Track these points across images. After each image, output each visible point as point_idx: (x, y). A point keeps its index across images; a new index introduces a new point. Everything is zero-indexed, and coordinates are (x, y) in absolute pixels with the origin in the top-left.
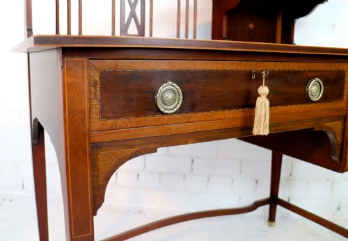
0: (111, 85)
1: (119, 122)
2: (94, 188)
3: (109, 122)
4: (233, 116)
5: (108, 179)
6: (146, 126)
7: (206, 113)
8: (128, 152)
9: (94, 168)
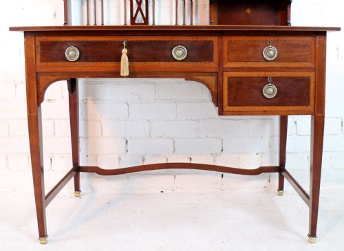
0: (46, 47)
1: (49, 64)
2: (38, 93)
3: (45, 63)
4: (110, 65)
5: (45, 89)
7: (95, 63)
8: (54, 78)
9: (38, 84)
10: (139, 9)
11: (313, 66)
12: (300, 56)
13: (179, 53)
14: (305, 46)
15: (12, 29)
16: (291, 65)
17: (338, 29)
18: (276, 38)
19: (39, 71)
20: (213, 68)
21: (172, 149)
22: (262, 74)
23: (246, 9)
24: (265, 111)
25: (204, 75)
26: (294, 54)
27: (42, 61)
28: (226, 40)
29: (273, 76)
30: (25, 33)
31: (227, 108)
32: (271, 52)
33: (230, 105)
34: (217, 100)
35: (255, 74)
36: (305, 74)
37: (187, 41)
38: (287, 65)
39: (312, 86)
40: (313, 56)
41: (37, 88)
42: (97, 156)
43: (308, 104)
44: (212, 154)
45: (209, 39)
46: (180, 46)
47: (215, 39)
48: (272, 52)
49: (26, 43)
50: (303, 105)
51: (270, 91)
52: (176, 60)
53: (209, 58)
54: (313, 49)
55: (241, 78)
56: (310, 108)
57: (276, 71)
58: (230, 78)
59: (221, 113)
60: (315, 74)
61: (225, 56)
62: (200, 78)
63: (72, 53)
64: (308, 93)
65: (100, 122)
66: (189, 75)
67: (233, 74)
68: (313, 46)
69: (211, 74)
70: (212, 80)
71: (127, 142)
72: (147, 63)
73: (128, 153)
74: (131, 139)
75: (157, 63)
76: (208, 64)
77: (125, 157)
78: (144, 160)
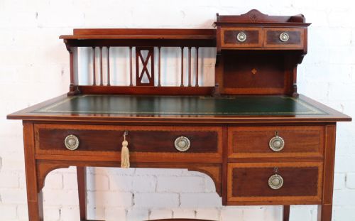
0: (45, 134)
1: (48, 151)
2: (37, 180)
3: (44, 151)
5: (45, 177)
6: (57, 154)
7: (95, 152)
8: (53, 166)
9: (37, 171)
10: (145, 69)
11: (322, 156)
12: (307, 145)
13: (182, 144)
14: (314, 135)
15: (9, 117)
16: (299, 155)
17: (349, 120)
18: (284, 128)
19: (38, 158)
20: (217, 158)
21: (178, 203)
22: (268, 165)
23: (252, 69)
24: (270, 202)
25: (208, 166)
26: (302, 144)
27: (41, 148)
28: (231, 131)
29: (280, 166)
30: (24, 122)
31: (231, 199)
32: (277, 143)
33: (234, 195)
34: (221, 190)
35: (261, 165)
36: (313, 164)
37: (190, 132)
38: (294, 155)
39: (320, 176)
40: (322, 146)
41: (37, 174)
42: (105, 208)
43: (315, 194)
44: (217, 208)
45: (213, 129)
46: (182, 137)
47: (218, 129)
48: (279, 143)
49: (25, 130)
50: (310, 195)
51: (276, 182)
52: (178, 151)
53: (213, 149)
54: (322, 139)
55: (246, 169)
56: (317, 198)
57: (283, 161)
58: (234, 170)
59: (225, 203)
60: (324, 164)
61: (230, 147)
62: (204, 168)
63: (72, 142)
64: (316, 183)
65: (107, 176)
66: (192, 166)
67: (238, 165)
68: (322, 136)
69: (215, 165)
70: (216, 170)
71: (133, 195)
72: (149, 153)
73: (135, 206)
74: (138, 192)
75: (159, 154)
76: (211, 155)
77: (132, 209)
78: (150, 213)
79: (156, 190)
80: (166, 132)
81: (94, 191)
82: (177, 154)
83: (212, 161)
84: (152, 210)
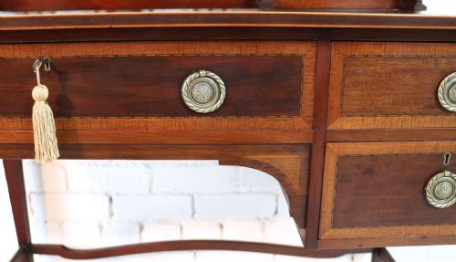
13: (203, 92)
20: (299, 131)
22: (429, 146)
25: (273, 152)
28: (338, 53)
31: (328, 232)
33: (335, 225)
35: (411, 147)
37: (224, 56)
44: (259, 219)
45: (289, 49)
46: (203, 73)
47: (304, 50)
52: (193, 113)
53: (289, 105)
55: (374, 157)
58: (342, 159)
61: (335, 99)
62: (260, 157)
65: (62, 167)
66: (230, 153)
67: (351, 149)
69: (291, 148)
70: (292, 162)
71: (111, 200)
72: (114, 120)
73: (114, 217)
74: (118, 195)
75: (139, 121)
76: (283, 122)
77: (110, 224)
78: (141, 228)
79: (150, 191)
80: (158, 58)
81: (42, 193)
82: (188, 120)
83: (285, 139)
84: (146, 224)
